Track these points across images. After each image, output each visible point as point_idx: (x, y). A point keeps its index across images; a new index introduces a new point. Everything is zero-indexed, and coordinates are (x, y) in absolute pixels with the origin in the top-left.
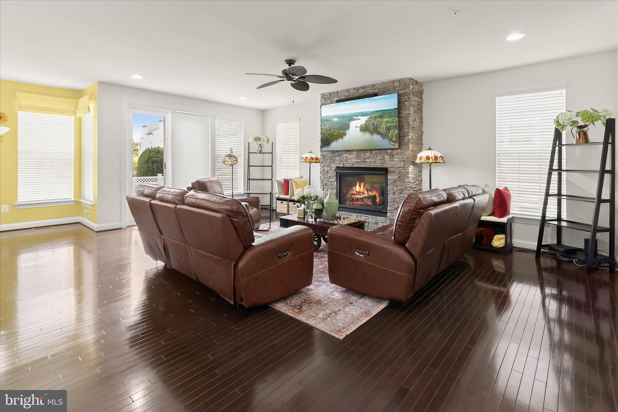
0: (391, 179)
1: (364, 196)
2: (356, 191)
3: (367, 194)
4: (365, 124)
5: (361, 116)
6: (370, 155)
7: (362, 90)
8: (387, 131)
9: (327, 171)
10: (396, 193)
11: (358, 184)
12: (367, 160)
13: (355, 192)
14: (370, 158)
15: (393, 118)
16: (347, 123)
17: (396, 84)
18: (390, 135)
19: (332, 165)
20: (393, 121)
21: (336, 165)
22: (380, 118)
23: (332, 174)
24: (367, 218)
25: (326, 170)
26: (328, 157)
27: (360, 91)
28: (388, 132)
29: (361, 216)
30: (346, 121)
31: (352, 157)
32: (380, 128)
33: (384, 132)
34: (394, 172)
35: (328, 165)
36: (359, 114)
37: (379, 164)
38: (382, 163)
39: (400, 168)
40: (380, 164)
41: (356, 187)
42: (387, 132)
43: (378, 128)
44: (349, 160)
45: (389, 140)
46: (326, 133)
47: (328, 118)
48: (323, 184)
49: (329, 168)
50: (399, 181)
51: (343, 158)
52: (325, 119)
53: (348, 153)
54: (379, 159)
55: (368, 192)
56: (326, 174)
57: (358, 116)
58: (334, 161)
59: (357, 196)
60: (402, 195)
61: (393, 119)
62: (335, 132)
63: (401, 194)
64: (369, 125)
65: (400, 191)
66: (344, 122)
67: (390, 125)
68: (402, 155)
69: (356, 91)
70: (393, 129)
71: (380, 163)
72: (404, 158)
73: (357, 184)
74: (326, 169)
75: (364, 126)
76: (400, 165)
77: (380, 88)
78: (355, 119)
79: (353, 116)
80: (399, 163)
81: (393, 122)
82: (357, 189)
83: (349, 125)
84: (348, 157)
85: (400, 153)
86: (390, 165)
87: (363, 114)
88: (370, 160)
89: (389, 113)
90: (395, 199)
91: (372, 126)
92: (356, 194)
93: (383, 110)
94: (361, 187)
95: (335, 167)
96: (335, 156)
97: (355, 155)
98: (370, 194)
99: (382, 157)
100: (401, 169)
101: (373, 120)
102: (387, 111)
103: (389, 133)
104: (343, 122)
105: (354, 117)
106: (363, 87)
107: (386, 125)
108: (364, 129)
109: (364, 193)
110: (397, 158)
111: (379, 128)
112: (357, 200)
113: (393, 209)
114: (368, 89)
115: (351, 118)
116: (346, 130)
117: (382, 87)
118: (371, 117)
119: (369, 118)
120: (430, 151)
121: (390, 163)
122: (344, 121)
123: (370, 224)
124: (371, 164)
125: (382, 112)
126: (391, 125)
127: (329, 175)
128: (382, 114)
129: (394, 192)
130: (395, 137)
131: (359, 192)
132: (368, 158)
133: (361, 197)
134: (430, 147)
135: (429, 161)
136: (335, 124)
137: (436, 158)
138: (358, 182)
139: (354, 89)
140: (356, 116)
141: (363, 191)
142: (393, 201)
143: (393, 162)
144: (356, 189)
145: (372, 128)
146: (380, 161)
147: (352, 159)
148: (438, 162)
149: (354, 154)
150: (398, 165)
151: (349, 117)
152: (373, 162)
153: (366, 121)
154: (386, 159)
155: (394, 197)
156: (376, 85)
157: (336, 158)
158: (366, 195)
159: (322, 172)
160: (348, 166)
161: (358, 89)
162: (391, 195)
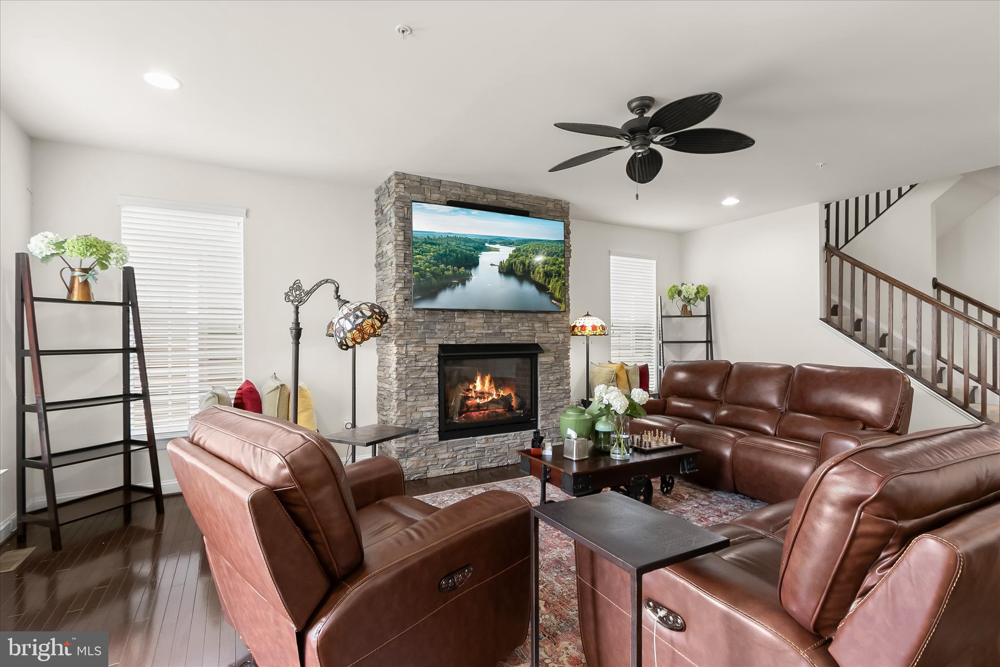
0: (546, 363)
1: (490, 398)
2: (475, 392)
3: (497, 395)
4: (508, 260)
5: (501, 244)
6: (512, 321)
7: (493, 196)
8: (546, 279)
9: (416, 356)
10: (552, 385)
11: (479, 378)
12: (506, 331)
13: (473, 392)
14: (510, 327)
15: (554, 257)
16: (473, 255)
17: (551, 205)
18: (550, 286)
19: (428, 341)
20: (554, 262)
21: (438, 340)
22: (533, 254)
23: (429, 361)
24: (506, 438)
25: (412, 353)
26: (416, 323)
27: (488, 196)
28: (547, 281)
29: (493, 438)
30: (470, 251)
31: (476, 325)
32: (534, 271)
33: (541, 281)
34: (549, 351)
35: (417, 342)
36: (497, 239)
37: (526, 338)
38: (531, 336)
39: (559, 343)
40: (529, 338)
41: (475, 384)
42: (545, 281)
43: (531, 273)
44: (469, 331)
45: (549, 295)
46: (428, 269)
47: (432, 237)
48: (404, 386)
49: (421, 349)
50: (556, 366)
51: (455, 326)
52: (425, 239)
53: (469, 316)
54: (527, 328)
55: (499, 392)
56: (413, 362)
57: (495, 243)
58: (433, 331)
59: (478, 401)
60: (561, 387)
61: (554, 259)
62: (448, 270)
63: (559, 385)
64: (515, 264)
65: (558, 382)
66: (468, 252)
67: (551, 268)
68: (559, 322)
69: (481, 194)
70: (555, 277)
71: (528, 336)
72: (563, 327)
73: (477, 379)
74: (412, 350)
75: (506, 265)
76: (558, 339)
77: (526, 203)
78: (489, 250)
79: (486, 242)
80: (556, 336)
81: (554, 264)
82: (477, 388)
83: (478, 258)
84: (467, 324)
85: (557, 319)
86: (545, 339)
87: (506, 242)
88: (510, 331)
89: (548, 247)
90: (550, 396)
91: (521, 267)
92: (476, 398)
93: (539, 240)
94: (485, 383)
95: (436, 345)
96: (435, 320)
97: (481, 321)
98: (501, 394)
99: (531, 325)
100: (558, 345)
101: (522, 255)
102: (545, 244)
103: (549, 282)
104: (464, 251)
105: (487, 245)
106: (496, 192)
107: (544, 268)
108: (507, 270)
109: (490, 394)
110: (554, 327)
111: (533, 273)
112: (478, 407)
113: (548, 412)
114: (504, 197)
115: (481, 245)
116: (470, 269)
117: (529, 203)
118: (519, 249)
119: (514, 251)
120: (587, 317)
121: (543, 335)
122: (467, 250)
123: (511, 449)
124: (512, 338)
125: (538, 243)
126: (552, 270)
127: (420, 364)
128: (537, 245)
129: (549, 384)
130: (559, 292)
131: (482, 393)
132: (507, 327)
133: (486, 401)
134: (588, 313)
135: (596, 333)
136: (448, 252)
137: (594, 328)
138: (478, 374)
139: (479, 189)
140: (491, 243)
141: (489, 389)
142: (548, 399)
143: (549, 335)
144: (475, 387)
145: (521, 270)
146: (528, 332)
147: (474, 328)
148: (597, 334)
149: (480, 319)
150: (555, 338)
151: (477, 242)
152: (515, 334)
153: (511, 256)
154: (536, 329)
155: (549, 391)
156: (518, 195)
157: (438, 327)
158: (495, 397)
159: (402, 358)
160: (468, 342)
161: (486, 192)
162: (545, 388)
